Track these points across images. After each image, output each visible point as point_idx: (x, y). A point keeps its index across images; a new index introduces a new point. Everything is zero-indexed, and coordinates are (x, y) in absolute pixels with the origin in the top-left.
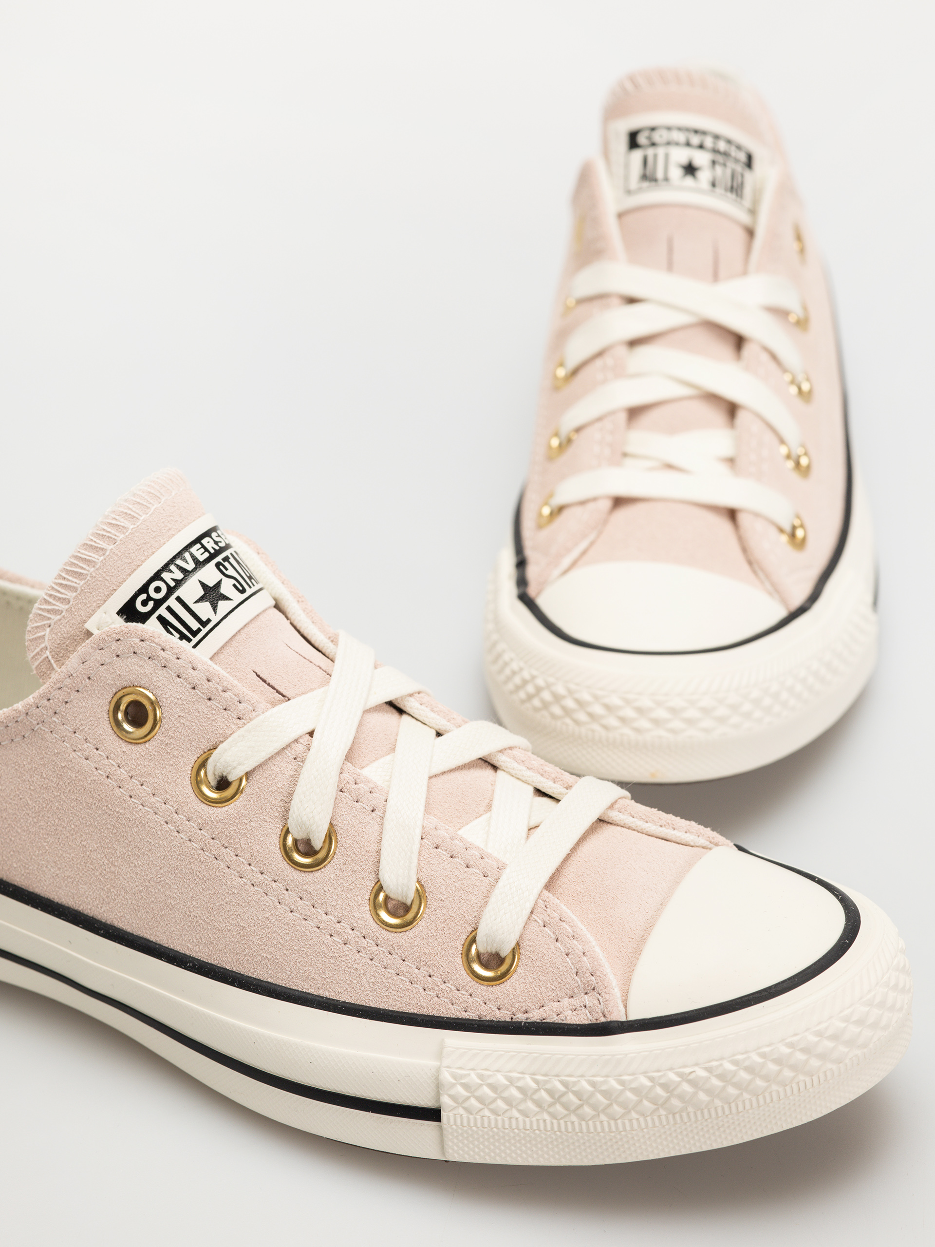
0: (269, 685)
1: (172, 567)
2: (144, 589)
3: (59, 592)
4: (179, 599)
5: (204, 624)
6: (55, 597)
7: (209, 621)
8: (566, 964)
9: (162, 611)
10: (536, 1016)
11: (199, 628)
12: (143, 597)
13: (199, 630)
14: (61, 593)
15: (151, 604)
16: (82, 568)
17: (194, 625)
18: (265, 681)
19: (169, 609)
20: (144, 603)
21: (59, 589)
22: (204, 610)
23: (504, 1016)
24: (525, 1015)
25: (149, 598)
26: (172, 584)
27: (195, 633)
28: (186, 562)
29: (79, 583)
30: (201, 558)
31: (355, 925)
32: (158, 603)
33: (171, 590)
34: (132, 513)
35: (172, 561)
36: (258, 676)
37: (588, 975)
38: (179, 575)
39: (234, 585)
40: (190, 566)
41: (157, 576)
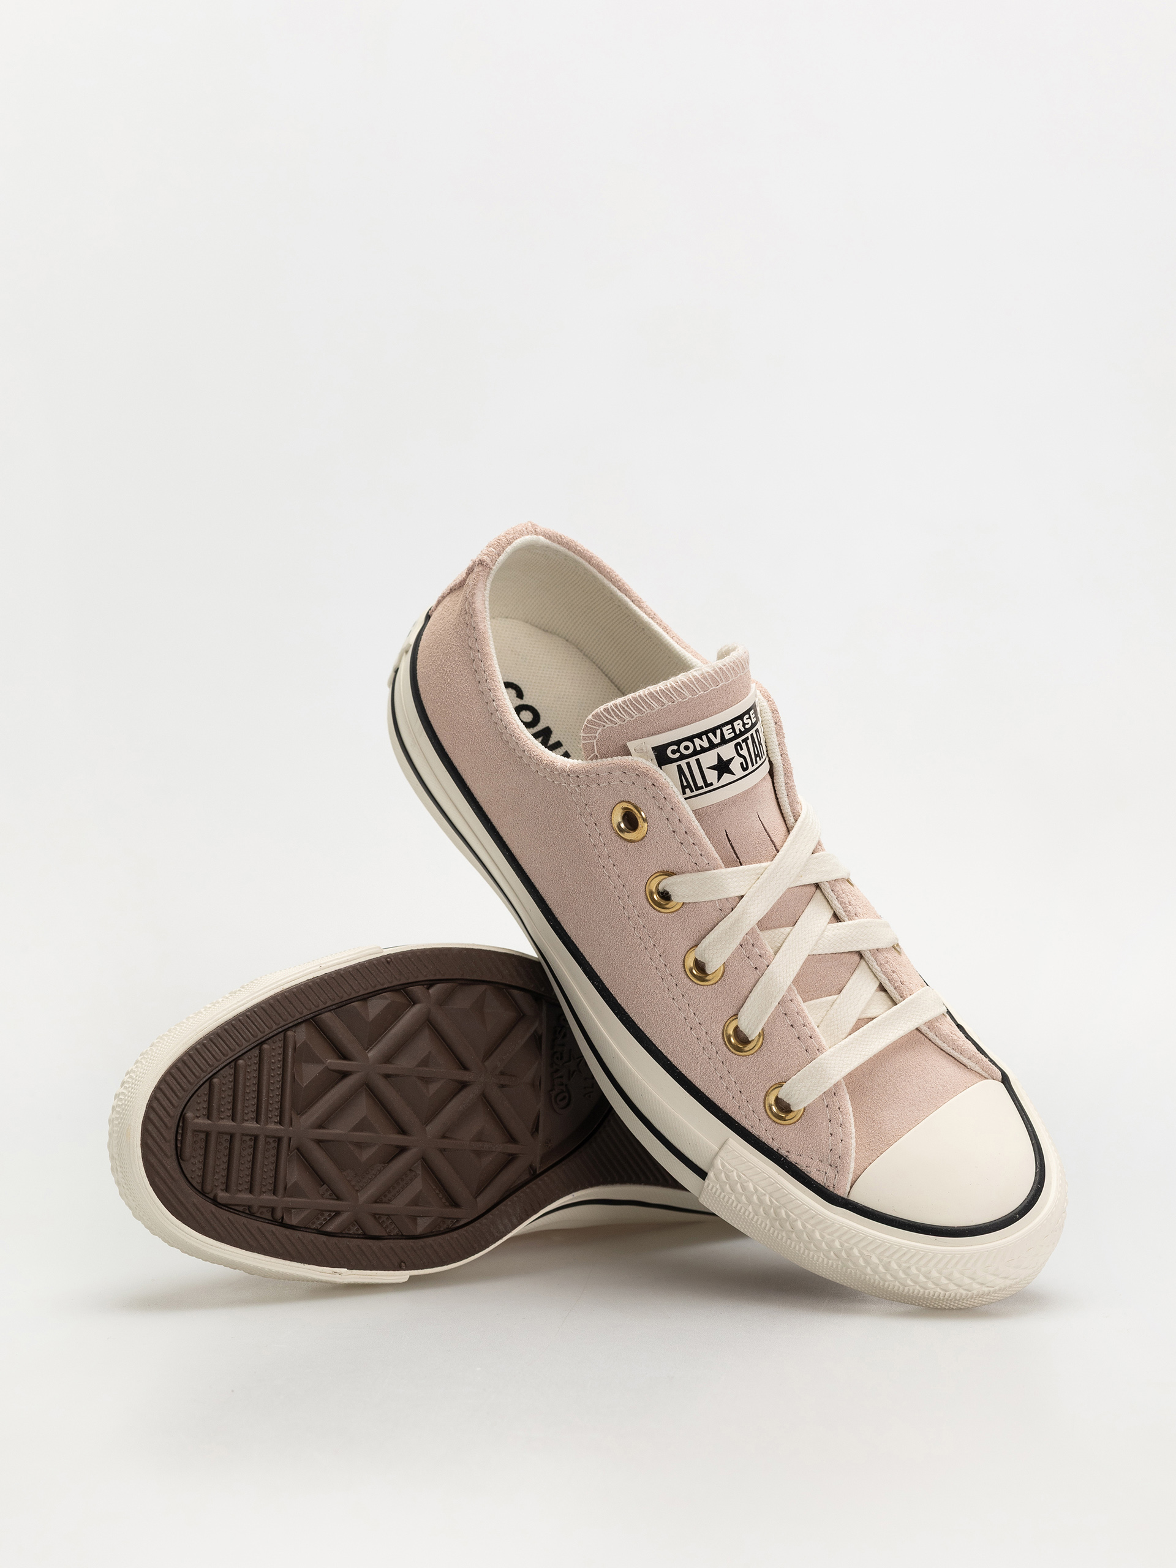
0: (731, 844)
1: (704, 737)
2: (678, 743)
3: (620, 712)
4: (698, 761)
5: (707, 785)
6: (615, 713)
7: (711, 784)
8: (827, 1140)
9: (683, 763)
10: (793, 1158)
11: (702, 786)
12: (675, 747)
13: (702, 788)
14: (622, 714)
15: (678, 755)
16: (643, 707)
17: (700, 783)
18: (729, 841)
19: (688, 764)
20: (673, 752)
21: (621, 710)
22: (711, 776)
23: (775, 1146)
24: (787, 1154)
25: (678, 750)
26: (698, 748)
27: (698, 788)
28: (716, 737)
29: (636, 715)
30: (727, 737)
31: (710, 1032)
32: (683, 757)
33: (695, 753)
34: (694, 688)
35: (706, 733)
36: (727, 835)
37: (837, 1156)
38: (706, 744)
39: (742, 764)
40: (717, 741)
41: (691, 739)
